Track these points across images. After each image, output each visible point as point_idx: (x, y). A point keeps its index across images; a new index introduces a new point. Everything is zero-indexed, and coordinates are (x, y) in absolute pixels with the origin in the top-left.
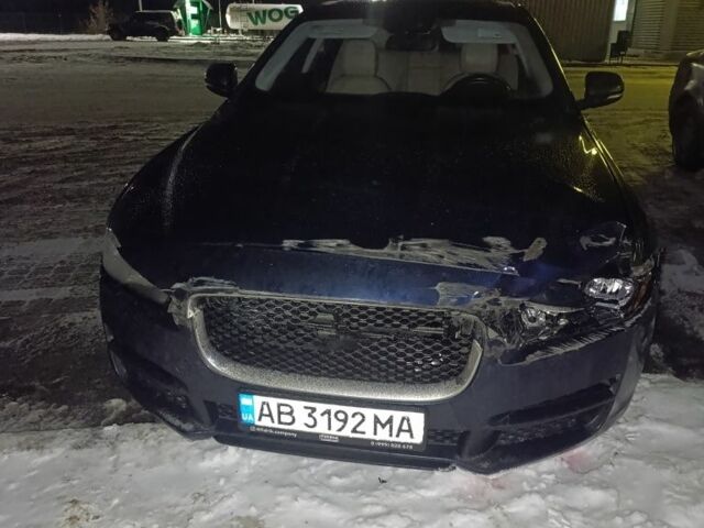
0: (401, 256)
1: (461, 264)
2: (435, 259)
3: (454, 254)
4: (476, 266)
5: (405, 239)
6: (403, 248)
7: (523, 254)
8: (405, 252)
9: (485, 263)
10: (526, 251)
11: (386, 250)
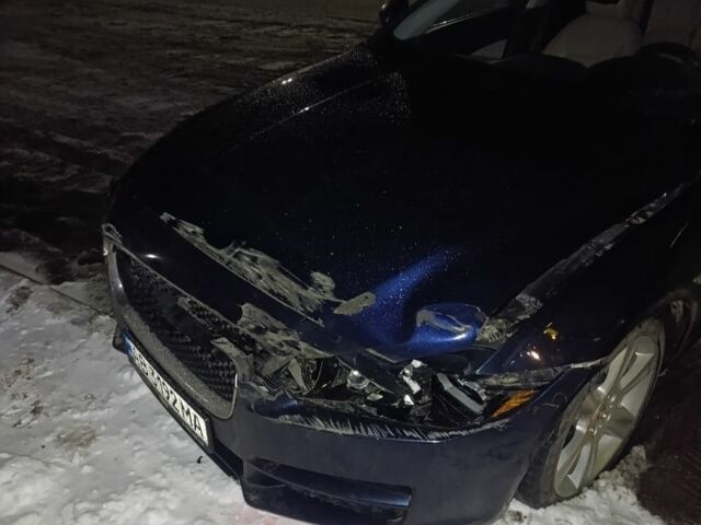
0: (229, 263)
1: (271, 291)
2: (253, 276)
3: (272, 279)
4: (285, 299)
5: (243, 247)
6: (236, 256)
7: (337, 305)
8: (235, 260)
9: (294, 300)
10: (344, 302)
11: (222, 252)
